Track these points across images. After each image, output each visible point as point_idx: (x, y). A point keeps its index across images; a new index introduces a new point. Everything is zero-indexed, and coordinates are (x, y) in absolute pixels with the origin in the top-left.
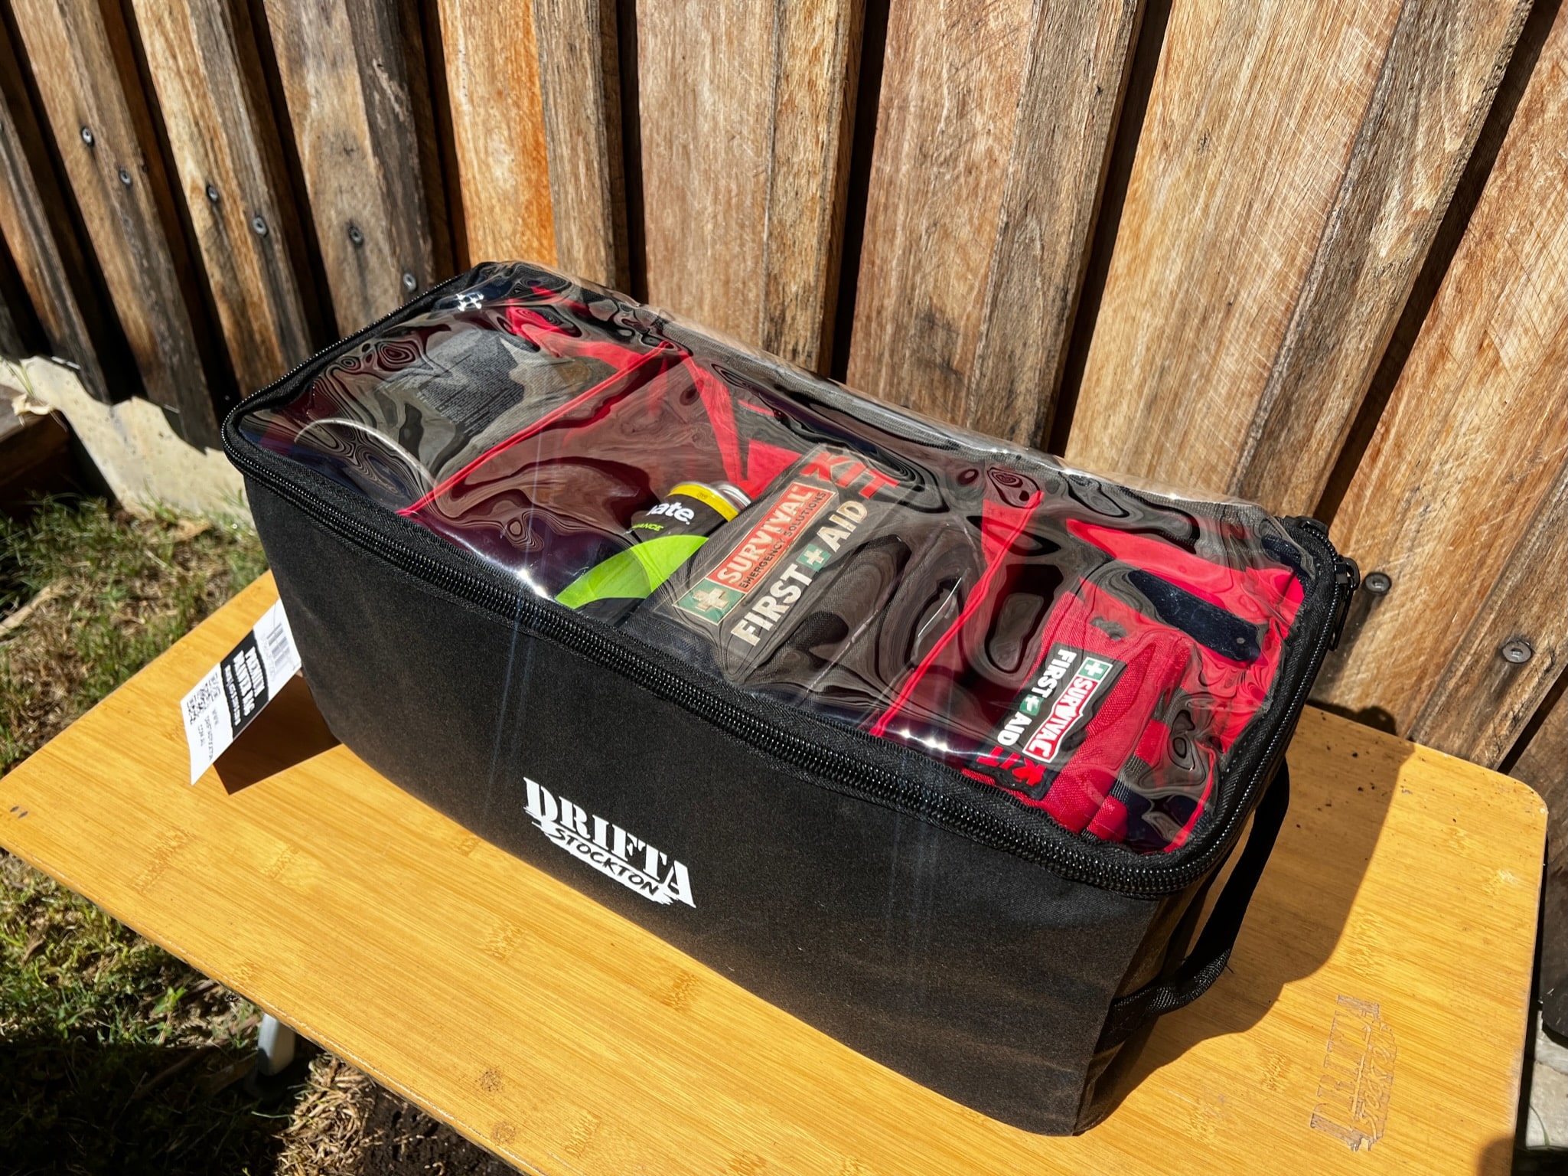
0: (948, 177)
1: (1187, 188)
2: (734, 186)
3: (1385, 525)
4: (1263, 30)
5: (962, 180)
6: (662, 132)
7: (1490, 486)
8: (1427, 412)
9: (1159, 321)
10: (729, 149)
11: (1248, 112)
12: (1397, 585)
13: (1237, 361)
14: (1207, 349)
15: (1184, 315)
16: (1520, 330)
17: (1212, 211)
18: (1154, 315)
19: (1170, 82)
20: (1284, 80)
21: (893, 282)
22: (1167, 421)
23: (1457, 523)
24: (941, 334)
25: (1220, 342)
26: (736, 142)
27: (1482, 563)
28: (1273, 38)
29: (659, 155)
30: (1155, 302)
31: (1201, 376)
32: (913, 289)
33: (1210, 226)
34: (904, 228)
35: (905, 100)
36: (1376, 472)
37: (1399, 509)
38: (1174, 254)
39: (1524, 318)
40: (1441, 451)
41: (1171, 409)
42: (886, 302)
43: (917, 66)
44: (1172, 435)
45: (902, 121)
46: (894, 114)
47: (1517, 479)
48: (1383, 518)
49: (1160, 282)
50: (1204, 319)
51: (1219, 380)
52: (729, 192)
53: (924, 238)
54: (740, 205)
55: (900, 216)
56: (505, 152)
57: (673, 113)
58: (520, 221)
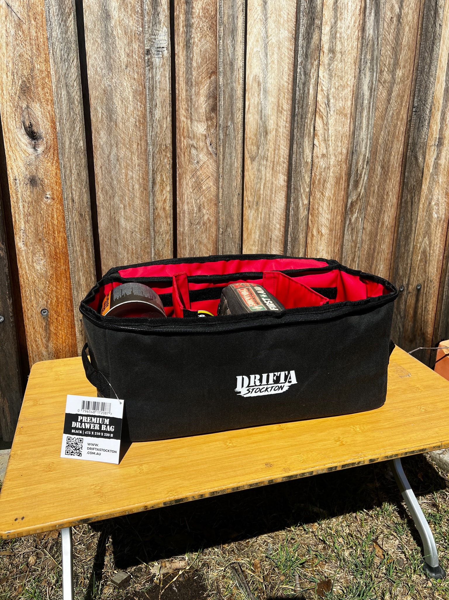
0: (198, 228)
1: (256, 215)
2: (134, 247)
4: (264, 177)
5: (202, 227)
6: (107, 237)
10: (131, 236)
11: (265, 195)
14: (268, 251)
15: (262, 245)
16: (324, 226)
17: (262, 218)
18: (255, 247)
19: (248, 192)
20: (270, 187)
25: (271, 248)
26: (134, 234)
28: (266, 179)
29: (106, 245)
30: (255, 243)
33: (263, 222)
34: (188, 244)
35: (184, 211)
38: (256, 231)
39: (324, 224)
43: (186, 201)
45: (184, 216)
46: (181, 215)
49: (255, 238)
50: (266, 244)
52: (133, 249)
53: (195, 245)
54: (137, 251)
55: (187, 241)
56: (42, 259)
57: (111, 230)
58: (48, 282)
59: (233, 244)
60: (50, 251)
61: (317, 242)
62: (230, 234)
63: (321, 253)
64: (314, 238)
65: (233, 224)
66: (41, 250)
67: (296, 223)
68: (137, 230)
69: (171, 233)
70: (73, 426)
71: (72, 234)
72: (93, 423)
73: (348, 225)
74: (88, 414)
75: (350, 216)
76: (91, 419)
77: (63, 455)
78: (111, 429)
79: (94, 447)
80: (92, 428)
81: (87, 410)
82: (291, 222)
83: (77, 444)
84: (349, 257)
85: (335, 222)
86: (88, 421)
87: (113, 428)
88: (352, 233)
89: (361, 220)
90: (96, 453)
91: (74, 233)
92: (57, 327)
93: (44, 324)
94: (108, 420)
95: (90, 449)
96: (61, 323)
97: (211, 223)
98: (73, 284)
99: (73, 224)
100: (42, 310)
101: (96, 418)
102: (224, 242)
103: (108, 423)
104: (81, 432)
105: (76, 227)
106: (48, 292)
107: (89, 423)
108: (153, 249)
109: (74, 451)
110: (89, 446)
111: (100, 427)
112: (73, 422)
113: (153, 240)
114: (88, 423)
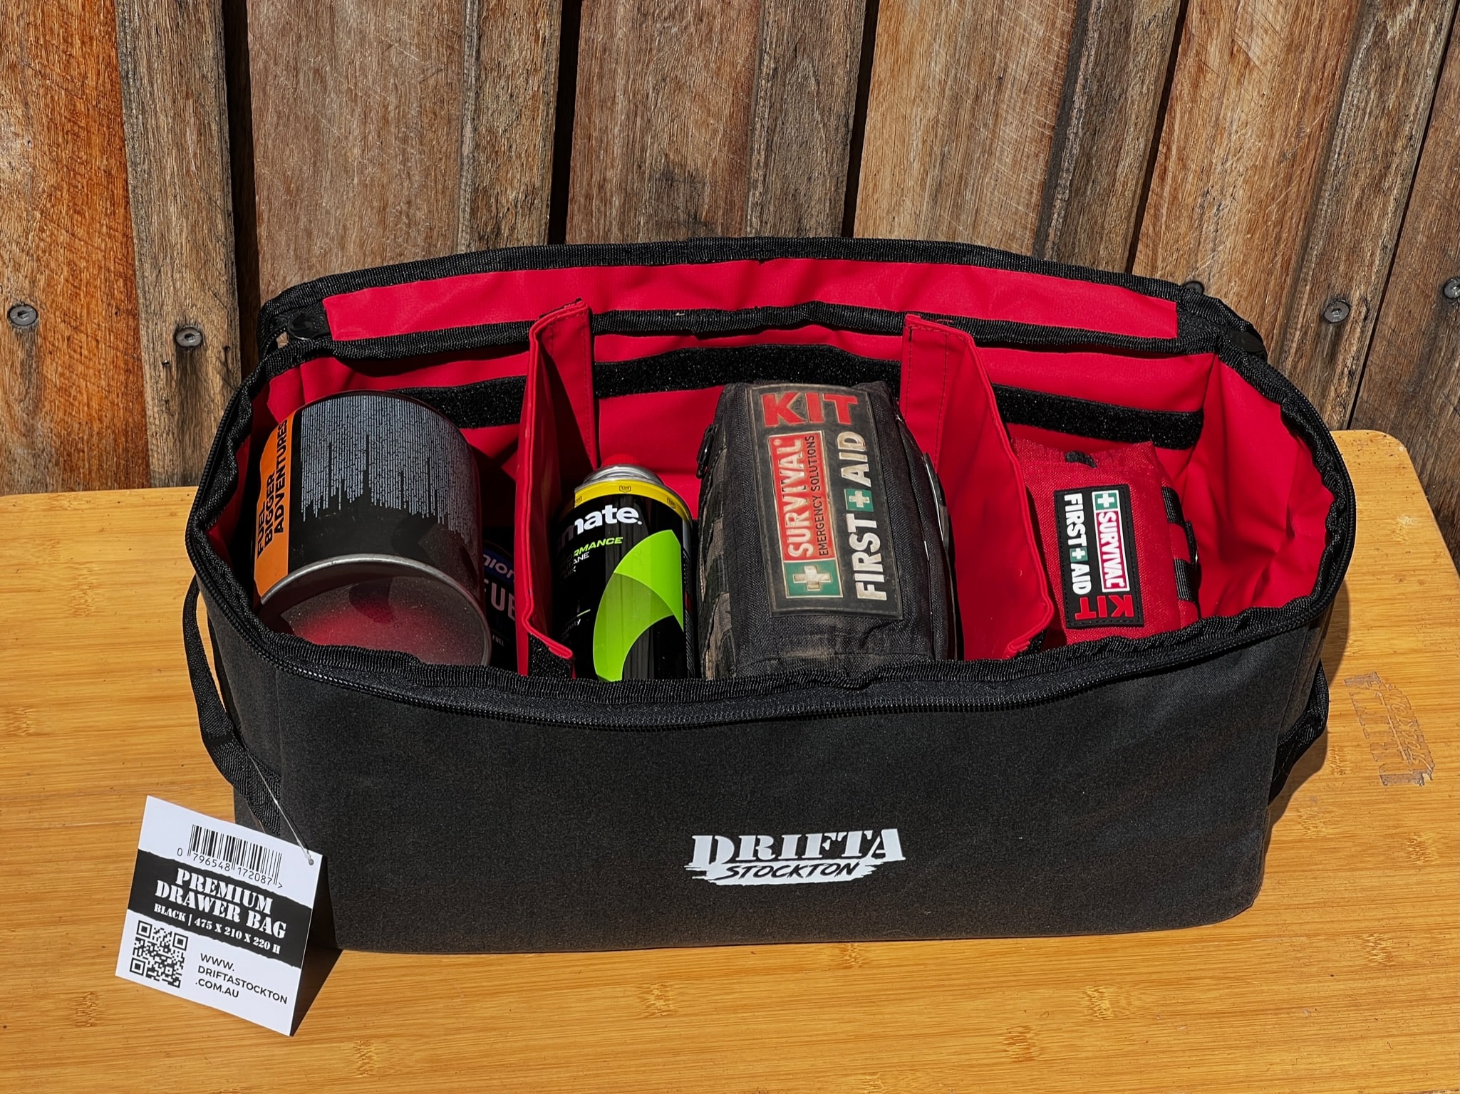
0: (675, 30)
2: (392, 100)
3: (1186, 234)
5: (693, 29)
6: (282, 62)
7: (1268, 169)
8: (1200, 122)
9: (931, 113)
10: (383, 59)
12: (1209, 287)
13: (1017, 127)
14: (985, 125)
15: (956, 100)
16: (1261, 31)
18: (926, 107)
21: (617, 151)
22: (956, 205)
23: (1248, 211)
24: (683, 189)
25: (997, 115)
26: (393, 52)
27: (1278, 239)
30: (924, 95)
31: (983, 152)
32: (643, 150)
33: (968, 13)
34: (625, 92)
36: (1167, 189)
37: (1195, 216)
38: (936, 47)
39: (1262, 21)
40: (1219, 152)
41: (958, 193)
42: (609, 174)
44: (963, 217)
47: (1289, 156)
48: (1183, 229)
49: (927, 75)
50: (977, 98)
51: (1002, 151)
52: (386, 107)
53: (652, 95)
54: (401, 117)
55: (620, 81)
56: (16, 134)
57: (299, 37)
58: (38, 215)
59: (817, 115)
60: (52, 106)
61: (1222, 94)
62: (806, 78)
63: (1234, 138)
64: (1209, 76)
65: (825, 44)
66: (16, 104)
67: (1117, 42)
68: (406, 38)
69: (548, 72)
70: (158, 894)
71: (143, 69)
72: (223, 899)
73: (1368, 49)
74: (209, 868)
75: (1381, 16)
76: (217, 887)
77: (123, 969)
78: (277, 929)
79: (221, 968)
80: (216, 913)
81: (206, 857)
82: (1093, 35)
83: (166, 947)
84: (1356, 175)
85: (1316, 16)
86: (207, 891)
87: (281, 927)
88: (1383, 82)
89: (1432, 29)
90: (224, 989)
91: (149, 67)
92: (70, 367)
93: (21, 355)
94: (269, 901)
95: (208, 972)
96: (85, 352)
97: (733, 13)
98: (140, 239)
99: (149, 37)
100: (13, 308)
101: (231, 887)
102: (777, 109)
103: (267, 911)
104: (182, 917)
105: (160, 47)
106: (38, 247)
107: (211, 896)
108: (468, 128)
109: (156, 966)
110: (205, 965)
111: (244, 915)
112: (160, 883)
113: (472, 94)
114: (206, 895)
